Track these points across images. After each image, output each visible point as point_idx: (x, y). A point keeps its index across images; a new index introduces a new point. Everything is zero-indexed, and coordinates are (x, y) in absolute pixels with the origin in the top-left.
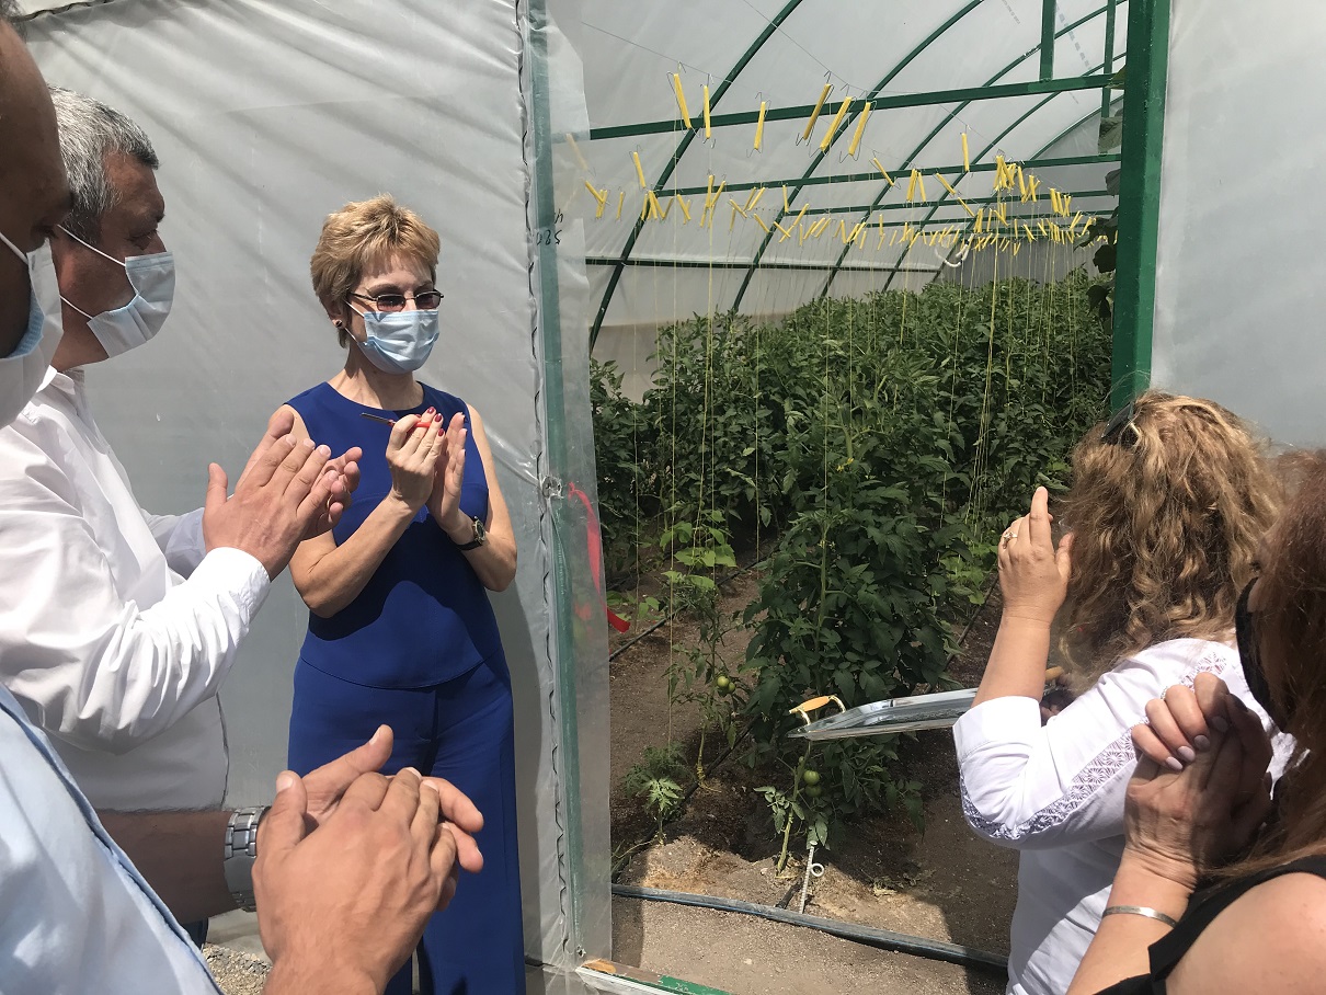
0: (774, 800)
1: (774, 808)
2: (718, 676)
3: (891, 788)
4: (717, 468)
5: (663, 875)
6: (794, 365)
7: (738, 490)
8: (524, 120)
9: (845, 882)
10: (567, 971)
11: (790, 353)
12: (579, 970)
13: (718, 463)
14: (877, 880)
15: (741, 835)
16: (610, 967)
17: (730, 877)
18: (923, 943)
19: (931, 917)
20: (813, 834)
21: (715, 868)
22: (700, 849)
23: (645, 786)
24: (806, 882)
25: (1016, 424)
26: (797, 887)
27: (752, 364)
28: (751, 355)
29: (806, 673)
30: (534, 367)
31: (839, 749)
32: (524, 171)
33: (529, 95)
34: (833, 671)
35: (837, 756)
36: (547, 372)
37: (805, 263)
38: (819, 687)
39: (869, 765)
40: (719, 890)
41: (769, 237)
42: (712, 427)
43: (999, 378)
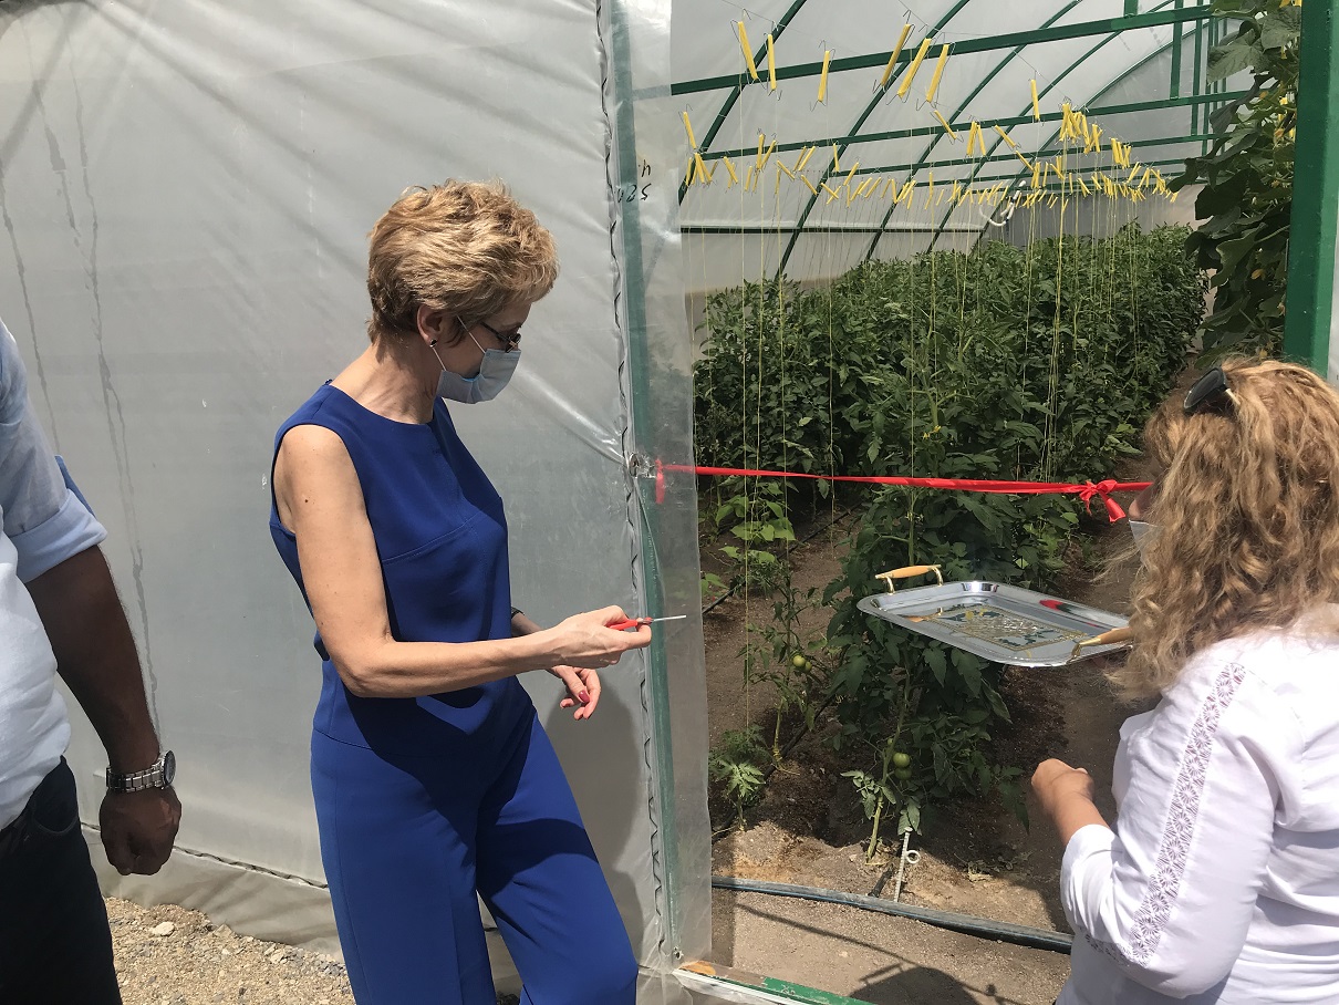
0: (863, 785)
1: (863, 793)
2: (794, 655)
3: (985, 772)
4: (772, 439)
5: (745, 862)
6: (848, 330)
7: (794, 462)
8: (603, 66)
9: (938, 867)
10: (663, 973)
11: (844, 319)
12: (677, 972)
13: (772, 435)
14: (971, 864)
15: (823, 819)
16: (711, 970)
17: (817, 864)
18: (1029, 932)
19: (1031, 903)
20: (904, 820)
21: (799, 855)
22: (782, 835)
23: (726, 772)
24: (901, 870)
25: (1084, 385)
26: (889, 874)
27: (805, 330)
28: (804, 320)
29: (894, 652)
30: (618, 337)
31: (930, 731)
32: (605, 122)
33: (607, 38)
34: (923, 650)
35: (928, 738)
36: (632, 342)
37: (850, 225)
38: (907, 665)
39: (964, 747)
40: (806, 878)
41: (814, 199)
42: (765, 398)
43: (1067, 338)
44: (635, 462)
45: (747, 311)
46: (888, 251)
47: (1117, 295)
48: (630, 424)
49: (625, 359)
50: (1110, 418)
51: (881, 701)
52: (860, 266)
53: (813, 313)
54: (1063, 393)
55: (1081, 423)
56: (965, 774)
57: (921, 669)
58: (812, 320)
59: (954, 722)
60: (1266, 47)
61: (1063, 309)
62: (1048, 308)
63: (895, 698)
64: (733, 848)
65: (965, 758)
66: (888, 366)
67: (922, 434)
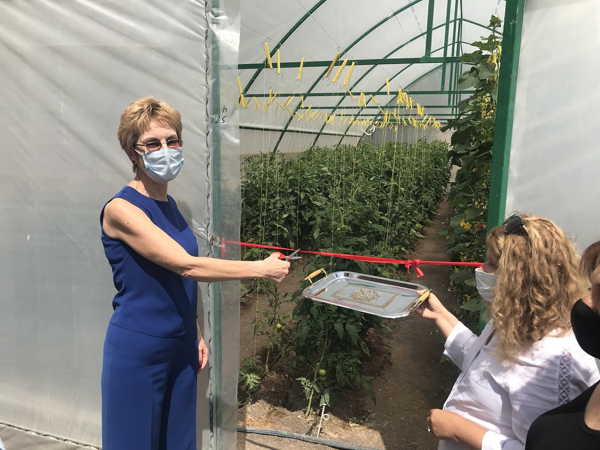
0: (305, 384)
1: (305, 387)
2: (277, 323)
3: (358, 378)
4: (270, 223)
5: (251, 419)
7: (280, 233)
8: (207, 62)
9: (337, 421)
13: (271, 221)
14: (350, 419)
15: (286, 399)
17: (283, 420)
19: (376, 437)
20: (322, 400)
21: (275, 415)
22: (268, 406)
23: (244, 377)
24: (321, 423)
25: (402, 207)
26: (315, 424)
27: (287, 176)
28: (286, 172)
29: (321, 324)
30: (208, 182)
31: (335, 360)
32: (206, 87)
33: (210, 50)
34: (334, 323)
35: (334, 363)
36: (214, 185)
37: (307, 130)
38: (327, 330)
39: (349, 367)
40: (278, 426)
41: (292, 118)
42: (268, 204)
43: (396, 187)
44: (213, 239)
45: (262, 165)
46: (323, 143)
47: (416, 169)
48: (211, 222)
49: (211, 192)
50: (413, 222)
51: (315, 346)
52: (311, 149)
53: (291, 168)
54: (394, 210)
55: (401, 223)
56: (349, 378)
57: (333, 331)
58: (290, 171)
59: (346, 356)
60: (481, 79)
61: (395, 174)
62: (389, 173)
63: (321, 344)
64: (245, 413)
65: (350, 372)
66: (321, 194)
67: (337, 228)
